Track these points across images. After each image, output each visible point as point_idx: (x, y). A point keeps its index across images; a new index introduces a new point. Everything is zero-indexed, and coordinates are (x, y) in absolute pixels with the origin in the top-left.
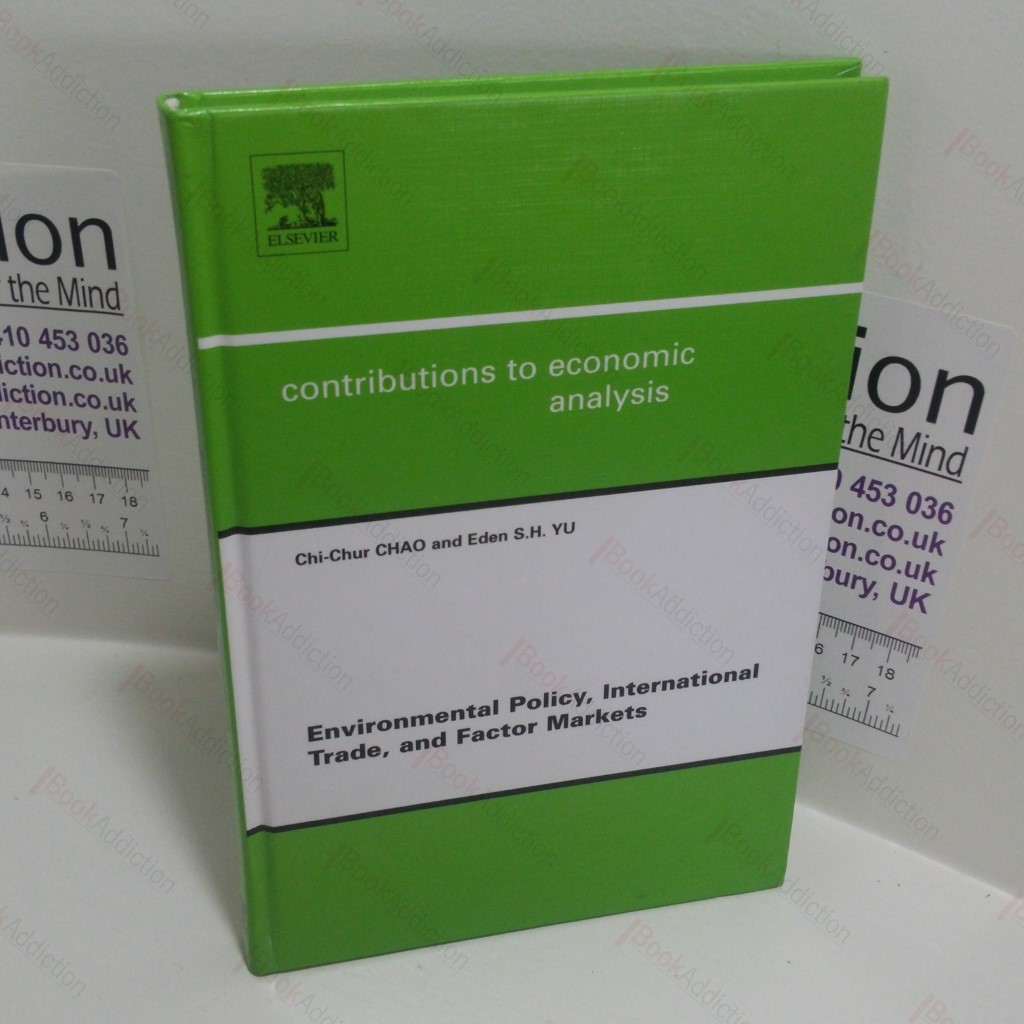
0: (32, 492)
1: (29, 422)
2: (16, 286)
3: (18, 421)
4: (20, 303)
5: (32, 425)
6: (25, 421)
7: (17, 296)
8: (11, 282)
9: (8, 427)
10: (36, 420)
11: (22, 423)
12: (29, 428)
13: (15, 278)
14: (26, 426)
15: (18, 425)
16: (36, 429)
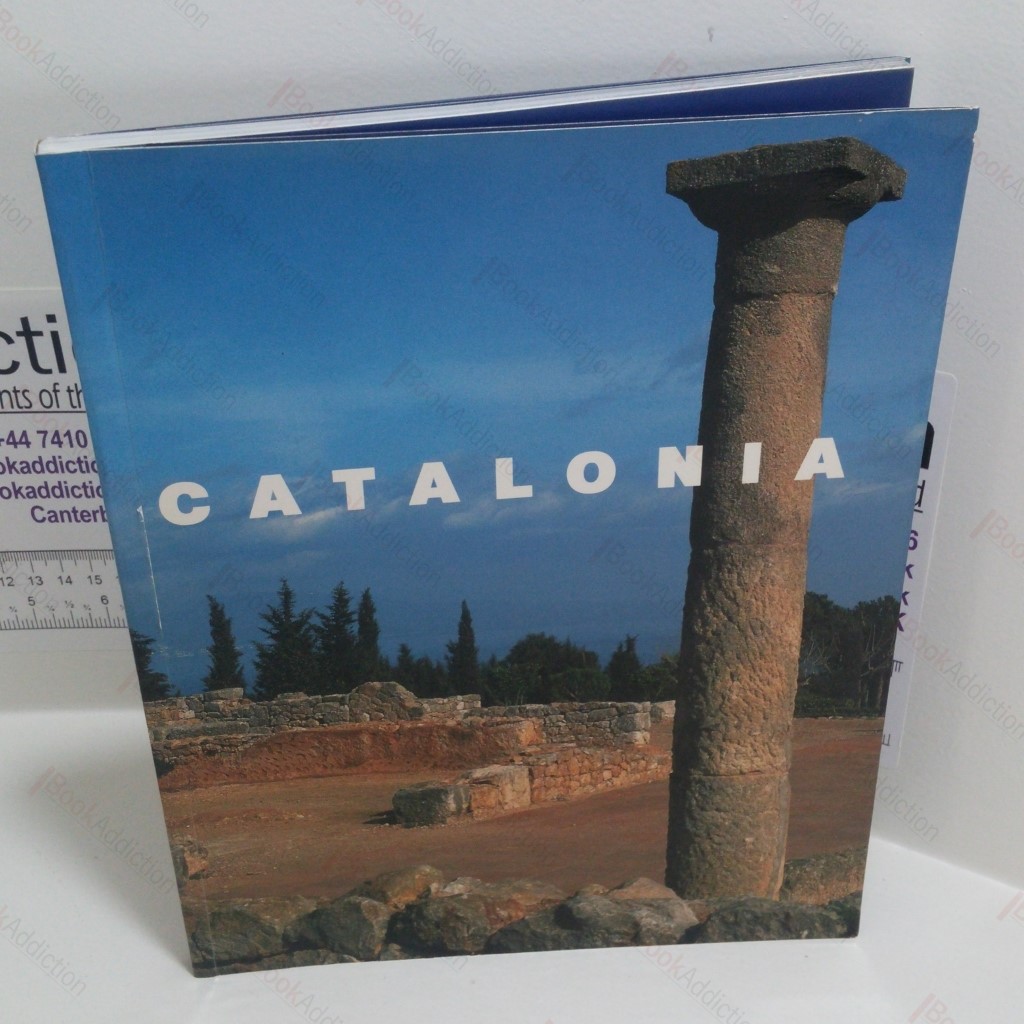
0: (93, 578)
1: (89, 515)
2: (74, 395)
3: (78, 515)
4: (78, 409)
5: (92, 518)
6: (85, 514)
7: (75, 403)
8: (69, 391)
9: (70, 520)
10: (95, 513)
11: (82, 517)
12: (89, 521)
13: (72, 388)
14: (86, 518)
15: (79, 518)
16: (95, 520)
